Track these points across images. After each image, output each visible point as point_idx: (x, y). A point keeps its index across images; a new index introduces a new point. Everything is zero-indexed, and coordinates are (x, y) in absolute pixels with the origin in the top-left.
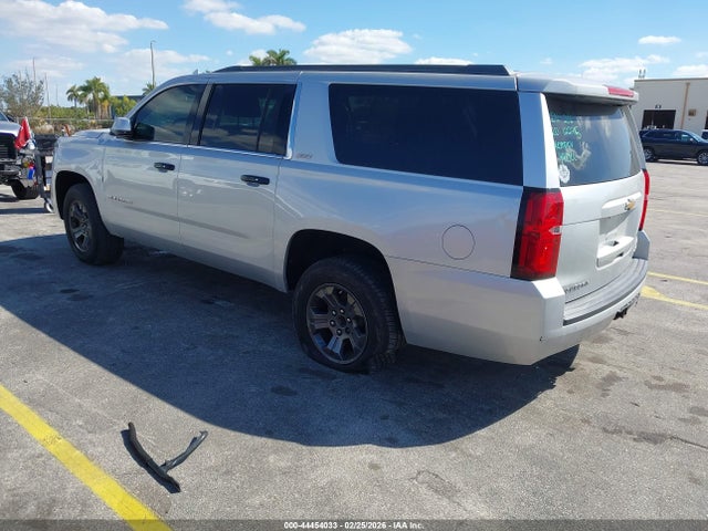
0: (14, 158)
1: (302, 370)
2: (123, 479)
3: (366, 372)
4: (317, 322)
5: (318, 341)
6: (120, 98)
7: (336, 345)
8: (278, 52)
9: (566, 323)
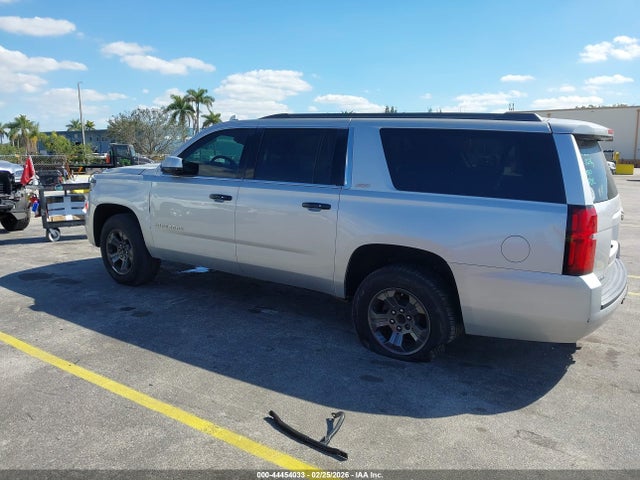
0: (9, 193)
1: (373, 362)
2: (292, 452)
3: (427, 360)
4: (378, 320)
5: (379, 338)
6: (49, 134)
7: (397, 340)
8: (197, 91)
9: (602, 307)
